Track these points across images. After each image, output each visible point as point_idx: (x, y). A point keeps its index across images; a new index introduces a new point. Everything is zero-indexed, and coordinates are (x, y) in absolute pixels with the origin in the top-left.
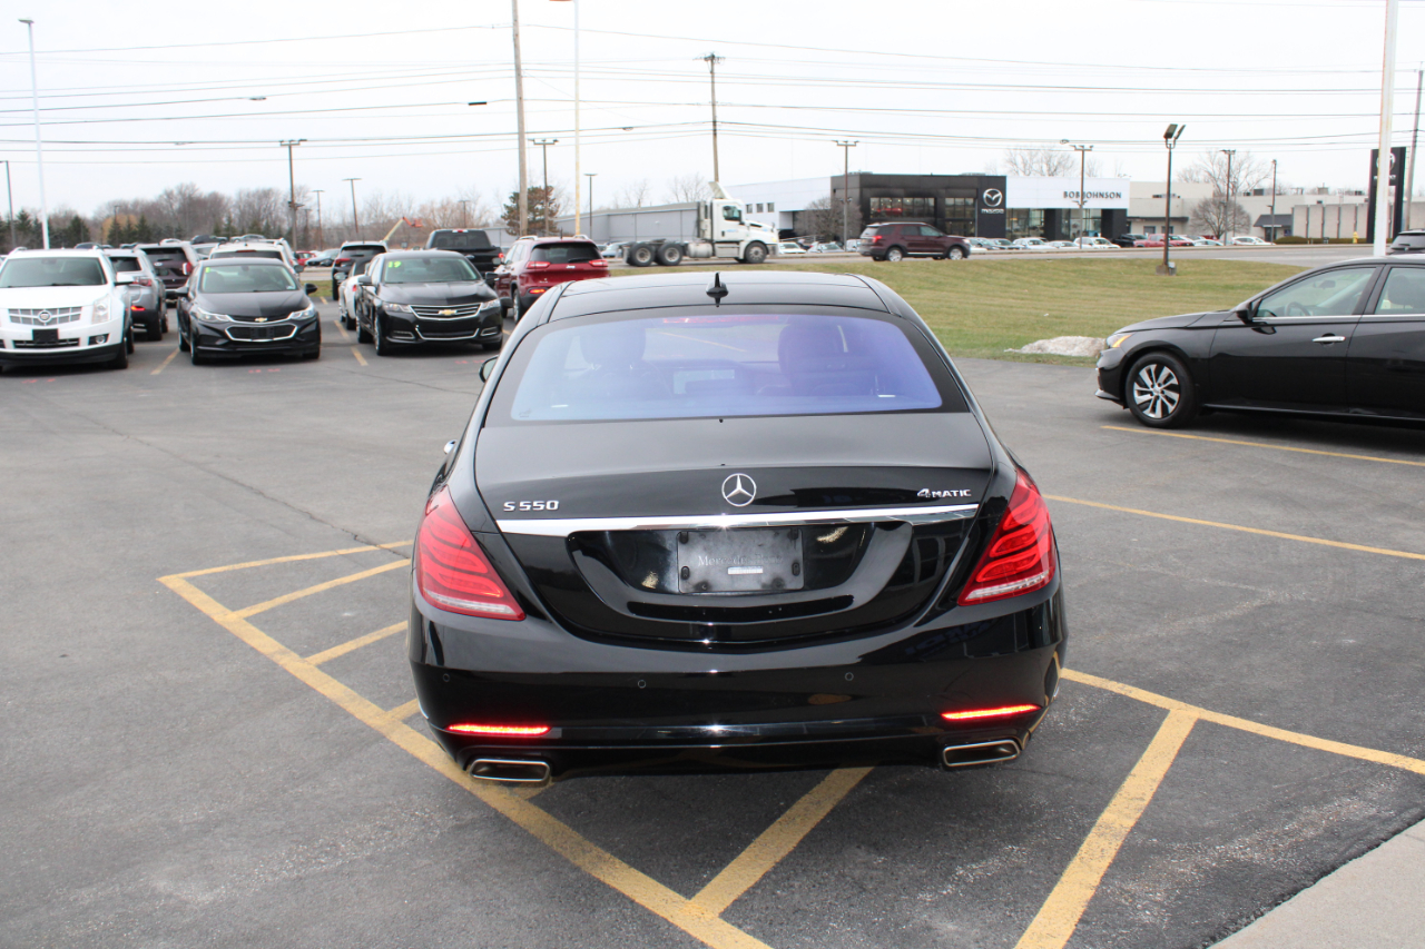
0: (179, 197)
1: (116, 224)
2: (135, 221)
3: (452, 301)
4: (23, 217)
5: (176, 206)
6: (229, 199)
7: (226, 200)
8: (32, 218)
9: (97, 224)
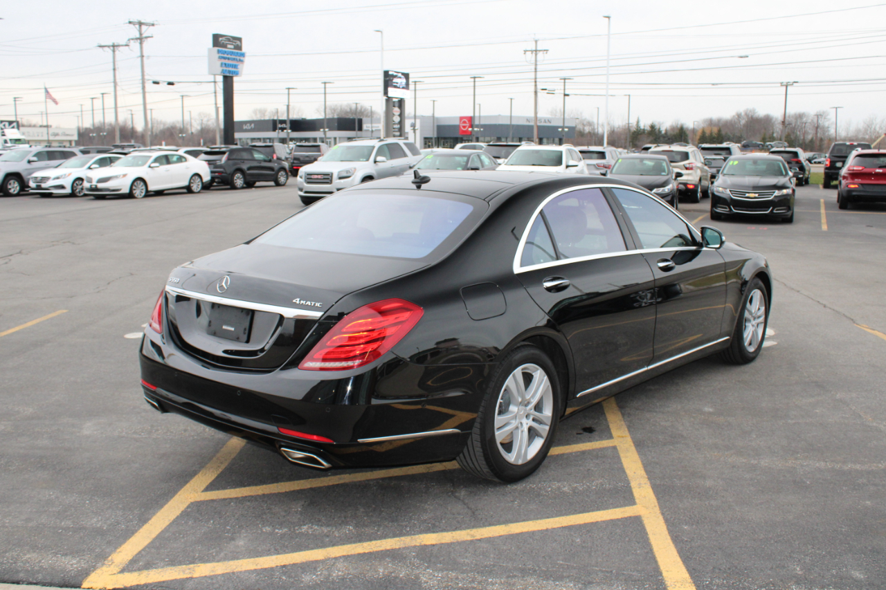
0: (745, 117)
1: (703, 132)
2: (715, 130)
3: (756, 188)
4: (652, 127)
5: (743, 122)
6: (776, 119)
7: (774, 120)
8: (657, 127)
9: (694, 131)
